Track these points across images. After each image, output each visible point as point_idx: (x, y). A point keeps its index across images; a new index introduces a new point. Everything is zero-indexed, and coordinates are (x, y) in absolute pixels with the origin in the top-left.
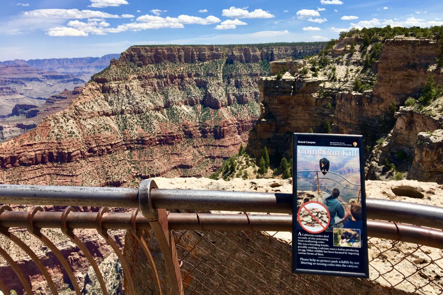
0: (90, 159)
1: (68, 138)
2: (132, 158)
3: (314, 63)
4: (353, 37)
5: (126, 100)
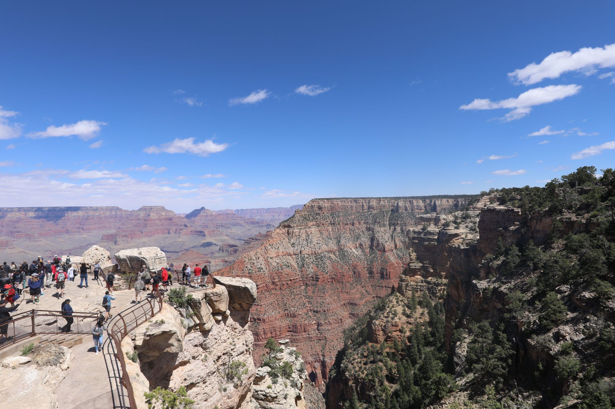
0: (273, 292)
1: (257, 273)
2: (307, 293)
3: (456, 217)
4: (493, 195)
5: (305, 243)
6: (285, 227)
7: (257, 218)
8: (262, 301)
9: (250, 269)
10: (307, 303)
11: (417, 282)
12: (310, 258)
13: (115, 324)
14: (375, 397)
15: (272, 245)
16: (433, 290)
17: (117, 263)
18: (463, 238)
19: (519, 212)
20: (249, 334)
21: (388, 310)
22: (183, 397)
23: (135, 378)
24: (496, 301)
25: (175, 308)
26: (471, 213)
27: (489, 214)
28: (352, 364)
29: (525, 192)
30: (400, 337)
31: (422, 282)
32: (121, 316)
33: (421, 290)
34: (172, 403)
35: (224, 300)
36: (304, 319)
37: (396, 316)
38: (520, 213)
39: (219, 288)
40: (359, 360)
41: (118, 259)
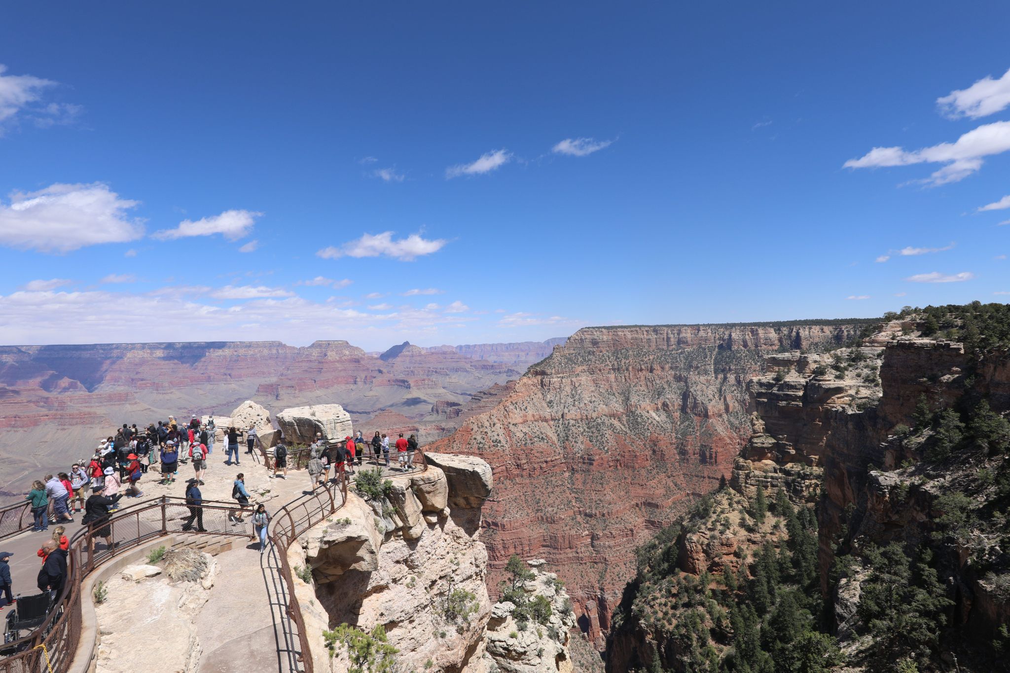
0: (518, 480)
1: (492, 449)
2: (573, 484)
3: (838, 359)
4: (908, 319)
5: (570, 400)
6: (536, 373)
7: (492, 359)
8: (500, 494)
9: (480, 443)
10: (574, 501)
11: (766, 471)
12: (579, 427)
13: (278, 522)
14: (691, 665)
15: (516, 403)
16: (795, 485)
17: (280, 429)
18: (851, 396)
19: (959, 349)
20: (479, 548)
21: (714, 517)
22: (380, 643)
23: (308, 608)
24: (916, 509)
25: (366, 501)
26: (866, 350)
27: (901, 353)
28: (652, 607)
29: (972, 314)
30: (735, 564)
31: (775, 472)
32: (286, 510)
33: (773, 486)
34: (365, 649)
35: (440, 490)
36: (568, 527)
37: (729, 528)
38: (962, 352)
39: (432, 471)
40: (663, 600)
41: (282, 422)
